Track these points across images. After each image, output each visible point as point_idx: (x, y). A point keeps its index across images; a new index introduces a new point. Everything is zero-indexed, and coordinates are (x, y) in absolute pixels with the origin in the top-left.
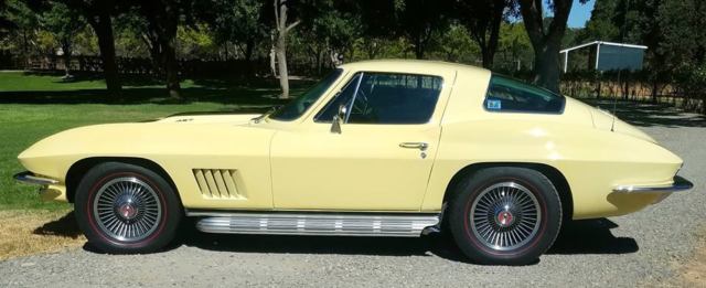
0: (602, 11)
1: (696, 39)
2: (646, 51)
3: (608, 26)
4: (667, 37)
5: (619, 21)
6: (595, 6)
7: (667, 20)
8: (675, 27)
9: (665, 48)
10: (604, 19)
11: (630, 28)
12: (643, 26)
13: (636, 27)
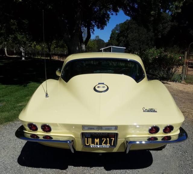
0: (113, 37)
1: (139, 45)
2: (125, 49)
3: (115, 41)
4: (131, 45)
5: (118, 40)
6: (111, 36)
7: (131, 39)
8: (133, 42)
9: (130, 48)
10: (113, 39)
11: (120, 42)
12: (124, 41)
13: (122, 41)
